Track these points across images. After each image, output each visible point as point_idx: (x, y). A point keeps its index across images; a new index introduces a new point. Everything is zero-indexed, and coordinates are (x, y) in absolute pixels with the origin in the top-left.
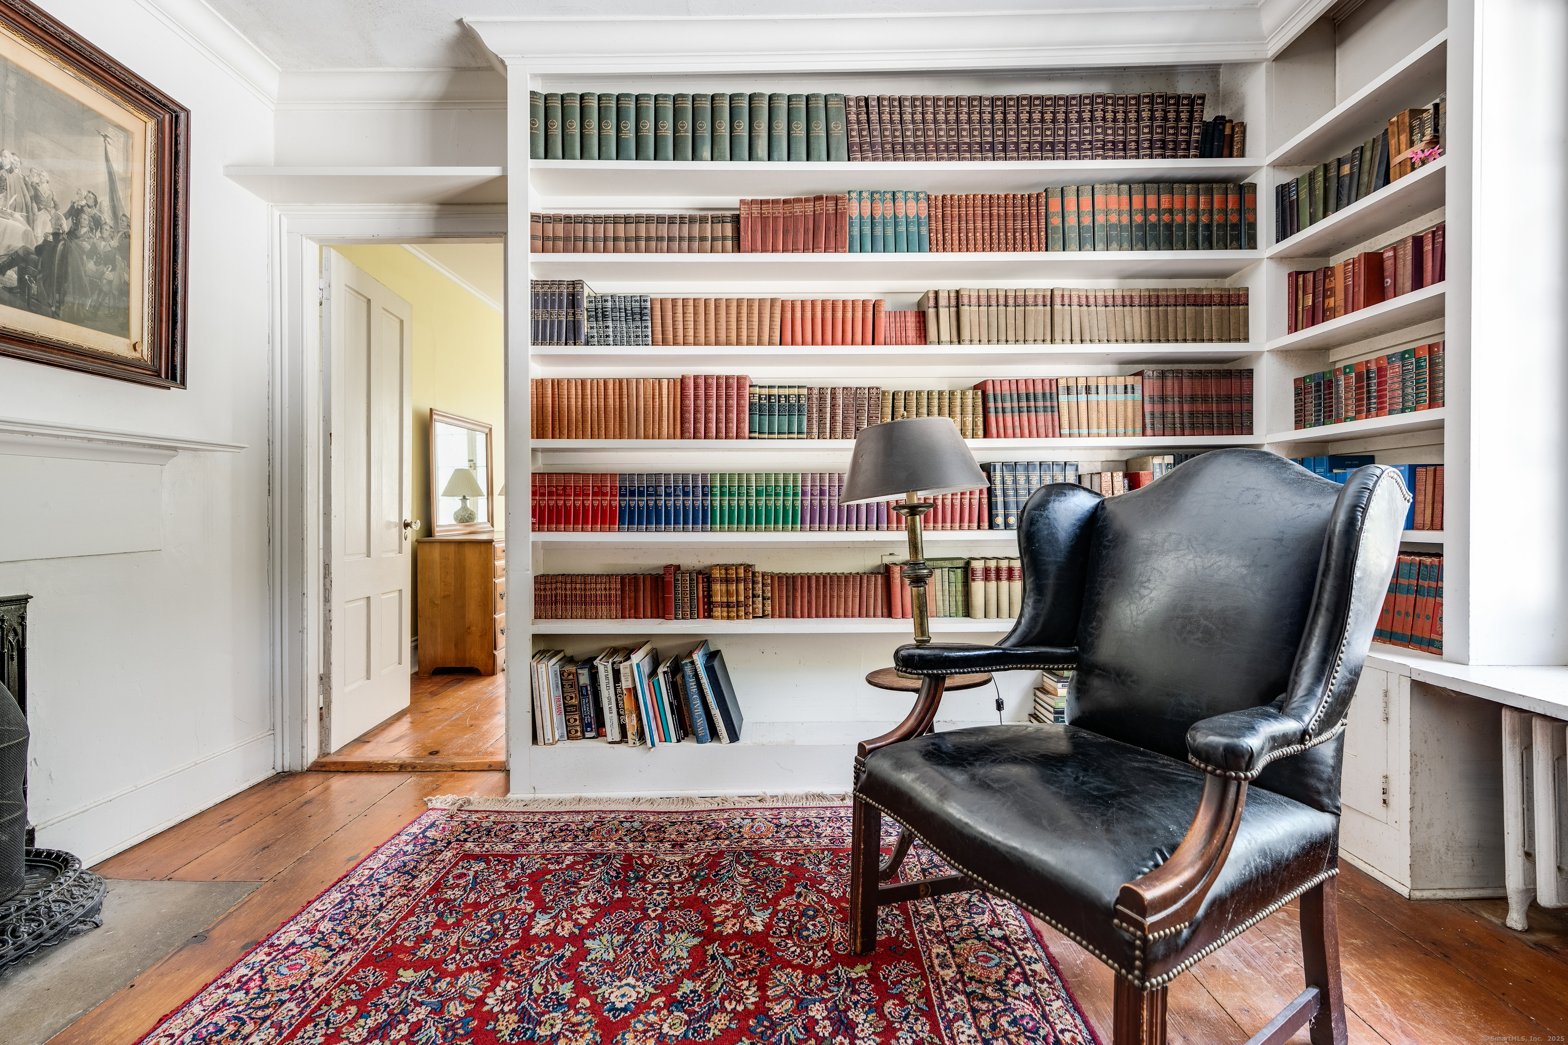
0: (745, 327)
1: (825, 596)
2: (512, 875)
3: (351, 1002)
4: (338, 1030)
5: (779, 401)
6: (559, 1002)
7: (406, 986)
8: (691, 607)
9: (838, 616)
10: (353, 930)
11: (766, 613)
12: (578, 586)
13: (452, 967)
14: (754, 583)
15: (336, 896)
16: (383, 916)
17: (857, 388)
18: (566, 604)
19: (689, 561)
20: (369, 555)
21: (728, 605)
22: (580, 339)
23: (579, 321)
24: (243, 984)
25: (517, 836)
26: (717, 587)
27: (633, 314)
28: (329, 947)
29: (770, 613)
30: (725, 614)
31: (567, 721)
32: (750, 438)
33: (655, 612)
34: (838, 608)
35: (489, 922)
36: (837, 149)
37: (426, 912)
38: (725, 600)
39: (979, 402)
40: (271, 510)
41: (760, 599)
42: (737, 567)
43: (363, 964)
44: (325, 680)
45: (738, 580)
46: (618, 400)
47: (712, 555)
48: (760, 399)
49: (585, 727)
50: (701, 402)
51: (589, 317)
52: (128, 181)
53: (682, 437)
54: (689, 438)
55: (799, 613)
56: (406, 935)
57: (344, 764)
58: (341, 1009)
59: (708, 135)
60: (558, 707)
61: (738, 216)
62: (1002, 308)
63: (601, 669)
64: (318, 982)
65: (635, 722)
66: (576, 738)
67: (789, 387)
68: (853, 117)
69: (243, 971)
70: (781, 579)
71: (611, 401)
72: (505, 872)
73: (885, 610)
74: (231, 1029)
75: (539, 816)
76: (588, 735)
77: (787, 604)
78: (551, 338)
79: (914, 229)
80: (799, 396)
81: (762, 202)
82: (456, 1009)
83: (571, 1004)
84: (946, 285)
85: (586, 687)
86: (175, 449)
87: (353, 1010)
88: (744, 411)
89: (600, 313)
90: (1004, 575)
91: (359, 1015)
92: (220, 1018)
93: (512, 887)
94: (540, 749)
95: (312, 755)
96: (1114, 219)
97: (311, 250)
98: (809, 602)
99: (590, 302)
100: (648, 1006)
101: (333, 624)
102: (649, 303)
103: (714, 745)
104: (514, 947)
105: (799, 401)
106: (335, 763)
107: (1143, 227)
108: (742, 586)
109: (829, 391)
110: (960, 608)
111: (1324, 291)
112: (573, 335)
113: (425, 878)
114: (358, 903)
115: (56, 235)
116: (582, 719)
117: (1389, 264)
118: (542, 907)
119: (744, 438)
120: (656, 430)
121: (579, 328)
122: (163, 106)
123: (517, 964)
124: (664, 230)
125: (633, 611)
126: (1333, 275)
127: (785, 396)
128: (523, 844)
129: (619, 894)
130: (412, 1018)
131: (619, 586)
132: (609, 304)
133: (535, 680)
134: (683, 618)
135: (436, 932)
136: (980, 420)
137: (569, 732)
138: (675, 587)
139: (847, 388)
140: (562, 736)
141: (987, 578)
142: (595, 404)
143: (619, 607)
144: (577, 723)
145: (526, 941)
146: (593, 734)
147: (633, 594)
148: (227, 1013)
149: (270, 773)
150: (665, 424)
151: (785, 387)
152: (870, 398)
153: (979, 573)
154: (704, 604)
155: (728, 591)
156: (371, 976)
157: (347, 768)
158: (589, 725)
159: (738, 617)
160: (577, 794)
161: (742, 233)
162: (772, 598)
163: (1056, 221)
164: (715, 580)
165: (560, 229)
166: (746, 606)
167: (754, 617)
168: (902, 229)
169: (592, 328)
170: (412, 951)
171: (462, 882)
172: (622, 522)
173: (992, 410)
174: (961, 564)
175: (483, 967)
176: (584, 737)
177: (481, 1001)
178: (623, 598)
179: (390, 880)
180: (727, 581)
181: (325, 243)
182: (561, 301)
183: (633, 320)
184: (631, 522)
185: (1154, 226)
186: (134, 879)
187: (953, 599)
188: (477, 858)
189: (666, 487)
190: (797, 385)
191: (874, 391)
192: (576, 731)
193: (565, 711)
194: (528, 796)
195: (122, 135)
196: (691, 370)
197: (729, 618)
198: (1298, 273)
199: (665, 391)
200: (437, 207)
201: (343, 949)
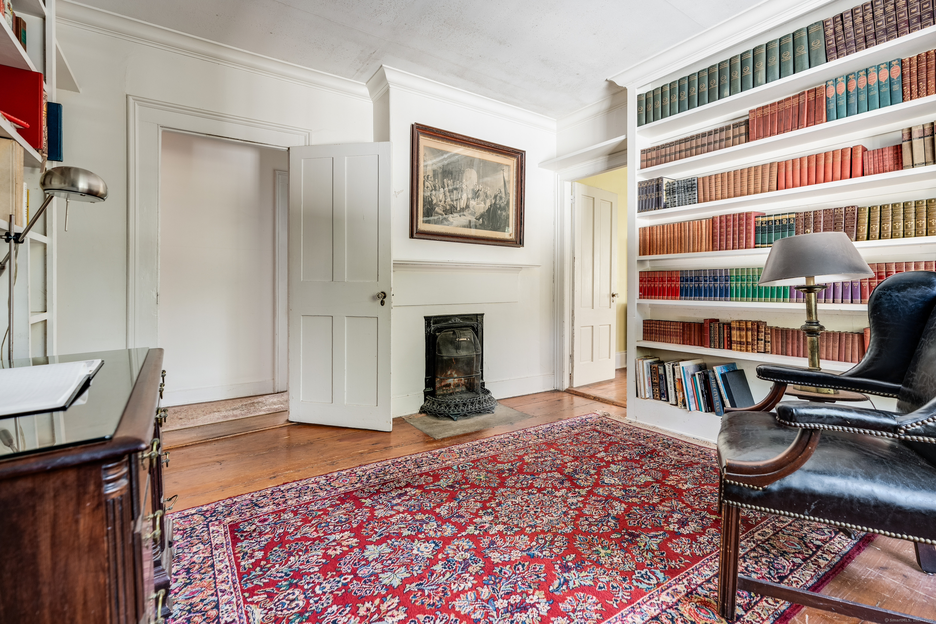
0: (753, 183)
2: (604, 440)
3: (535, 449)
4: (528, 453)
5: (775, 224)
6: (588, 473)
7: (550, 452)
8: (719, 342)
10: (547, 435)
11: (767, 350)
12: (662, 326)
13: (565, 453)
14: (758, 332)
15: (548, 426)
16: (557, 435)
17: (835, 209)
18: (656, 334)
19: (724, 317)
20: (593, 308)
21: (741, 343)
22: (661, 206)
23: (661, 197)
24: (514, 436)
25: (617, 430)
26: (734, 332)
27: (688, 188)
28: (538, 437)
29: (770, 351)
30: (739, 348)
31: (653, 390)
32: (755, 247)
33: (700, 343)
35: (585, 448)
36: (817, 58)
37: (569, 439)
38: (739, 340)
40: (554, 288)
41: (763, 342)
42: (746, 322)
43: (544, 443)
44: (572, 357)
45: (747, 330)
46: (679, 233)
47: (738, 314)
48: (762, 224)
49: (662, 395)
50: (724, 230)
51: (666, 194)
52: (509, 182)
53: (713, 250)
54: (717, 250)
55: (790, 353)
56: (560, 442)
57: (576, 392)
58: (532, 450)
59: (728, 82)
60: (649, 382)
61: (748, 121)
63: (667, 367)
64: (530, 442)
65: (681, 396)
66: (657, 399)
67: (782, 214)
68: (830, 32)
69: (516, 433)
70: (777, 329)
71: (676, 234)
72: (603, 438)
73: (861, 359)
74: (507, 443)
75: (632, 427)
76: (663, 399)
77: (782, 347)
78: (649, 207)
79: (886, 89)
80: (789, 219)
81: (763, 108)
82: (558, 462)
83: (591, 476)
85: (661, 375)
86: (521, 268)
87: (534, 451)
88: (750, 233)
89: (671, 191)
91: (535, 453)
92: (506, 440)
93: (601, 443)
94: (639, 399)
95: (566, 386)
97: (568, 185)
98: (798, 347)
99: (667, 186)
100: (615, 486)
101: (575, 335)
102: (696, 181)
104: (588, 456)
105: (789, 222)
106: (573, 391)
108: (750, 333)
109: (812, 214)
112: (658, 204)
113: (576, 431)
114: (552, 430)
115: (491, 205)
116: (660, 390)
118: (606, 451)
119: (750, 248)
120: (699, 247)
121: (661, 200)
122: (518, 153)
123: (584, 460)
124: (705, 140)
125: (688, 341)
127: (779, 220)
128: (617, 433)
129: (638, 458)
130: (546, 459)
131: (681, 328)
132: (676, 185)
133: (637, 367)
134: (714, 348)
135: (568, 444)
137: (653, 395)
138: (710, 330)
139: (826, 210)
140: (650, 397)
142: (669, 236)
143: (682, 338)
144: (657, 392)
145: (593, 456)
146: (665, 399)
147: (688, 333)
148: (508, 440)
149: (553, 389)
150: (704, 243)
151: (779, 215)
152: (846, 214)
154: (728, 341)
155: (740, 335)
156: (543, 446)
157: (576, 393)
158: (664, 394)
159: (747, 351)
160: (655, 425)
161: (750, 130)
162: (771, 342)
164: (733, 328)
165: (654, 154)
166: (753, 345)
167: (758, 352)
168: (874, 92)
169: (668, 199)
170: (558, 446)
171: (587, 436)
172: (681, 295)
175: (573, 457)
176: (661, 400)
177: (566, 463)
178: (683, 334)
179: (565, 428)
180: (740, 329)
181: (573, 181)
182: (653, 189)
183: (688, 191)
184: (686, 295)
186: (505, 406)
188: (597, 431)
189: (704, 277)
190: (788, 212)
191: (850, 209)
192: (657, 396)
193: (652, 385)
194: (633, 420)
195: (507, 167)
196: (717, 213)
197: (741, 350)
199: (704, 226)
200: (608, 156)
201: (541, 438)
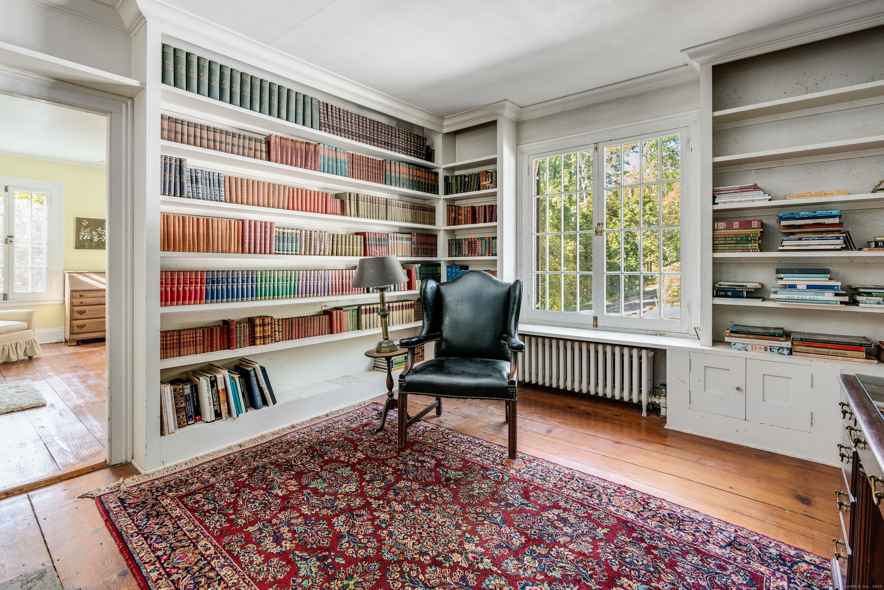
0: (272, 198)
1: (305, 327)
5: (288, 235)
8: (244, 341)
9: (310, 336)
11: (280, 339)
14: (274, 324)
17: (320, 232)
21: (263, 337)
22: (183, 193)
23: (183, 183)
26: (258, 329)
27: (214, 183)
30: (262, 342)
31: (178, 417)
32: (275, 253)
34: (310, 333)
36: (316, 124)
38: (262, 335)
39: (362, 240)
41: (277, 332)
42: (268, 318)
45: (268, 324)
48: (279, 234)
49: (188, 418)
50: (253, 234)
51: (188, 180)
53: (242, 253)
54: (246, 253)
55: (294, 337)
62: (371, 204)
65: (226, 406)
66: (184, 426)
67: (292, 229)
68: (322, 111)
70: (286, 321)
71: (202, 230)
73: (329, 331)
76: (190, 423)
77: (289, 333)
79: (343, 165)
80: (296, 234)
81: (281, 138)
84: (354, 190)
85: (189, 395)
88: (273, 240)
89: (195, 179)
90: (372, 311)
94: (167, 437)
96: (405, 176)
99: (189, 172)
102: (223, 178)
103: (265, 408)
105: (296, 236)
107: (412, 181)
108: (270, 327)
109: (309, 232)
110: (356, 326)
111: (458, 214)
112: (180, 190)
116: (187, 414)
117: (477, 211)
119: (272, 254)
120: (228, 247)
121: (183, 186)
124: (229, 139)
125: (209, 348)
126: (461, 209)
127: (290, 233)
131: (201, 333)
132: (200, 175)
134: (240, 348)
136: (363, 248)
137: (179, 423)
138: (236, 331)
139: (316, 231)
140: (176, 427)
141: (366, 313)
143: (202, 346)
144: (185, 417)
146: (193, 421)
147: (209, 338)
150: (233, 244)
151: (290, 229)
152: (325, 237)
153: (363, 311)
154: (251, 338)
155: (263, 330)
158: (191, 417)
159: (268, 343)
161: (271, 151)
162: (282, 331)
163: (388, 173)
164: (256, 326)
166: (272, 337)
167: (275, 342)
168: (339, 164)
169: (190, 187)
172: (207, 298)
173: (368, 244)
174: (356, 307)
176: (188, 425)
178: (204, 341)
180: (262, 324)
182: (171, 169)
183: (214, 186)
184: (213, 298)
185: (415, 181)
187: (354, 323)
189: (232, 278)
190: (295, 228)
192: (184, 422)
193: (177, 412)
197: (264, 344)
198: (450, 205)
199: (233, 226)
